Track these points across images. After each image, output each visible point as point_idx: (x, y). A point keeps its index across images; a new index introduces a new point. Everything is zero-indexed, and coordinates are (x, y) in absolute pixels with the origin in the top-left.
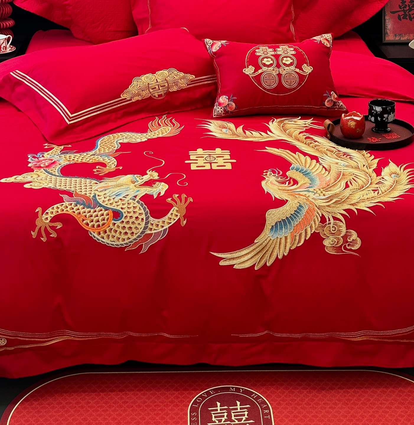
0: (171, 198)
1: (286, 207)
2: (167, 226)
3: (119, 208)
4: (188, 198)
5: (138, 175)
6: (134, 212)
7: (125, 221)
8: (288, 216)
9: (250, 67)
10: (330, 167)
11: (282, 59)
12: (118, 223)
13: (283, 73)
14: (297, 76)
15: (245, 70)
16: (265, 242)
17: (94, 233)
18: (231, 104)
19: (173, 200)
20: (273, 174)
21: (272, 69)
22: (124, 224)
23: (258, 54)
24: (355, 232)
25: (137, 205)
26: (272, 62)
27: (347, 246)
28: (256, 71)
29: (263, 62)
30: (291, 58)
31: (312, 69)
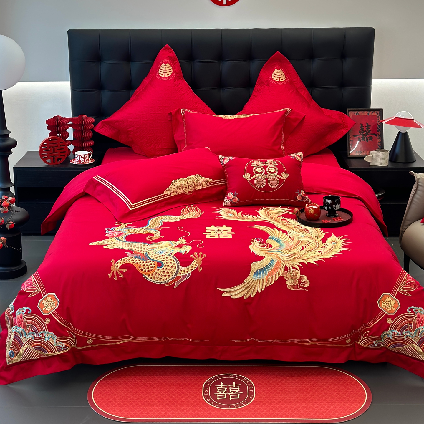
0: (193, 255)
1: (264, 260)
2: (190, 272)
3: (161, 260)
4: (203, 254)
5: (173, 241)
6: (170, 263)
7: (165, 268)
8: (265, 266)
9: (248, 174)
10: (294, 238)
11: (269, 169)
12: (160, 269)
13: (269, 178)
14: (278, 180)
15: (244, 176)
16: (250, 282)
17: (146, 275)
18: (235, 198)
19: (194, 256)
20: (257, 241)
21: (262, 175)
22: (164, 270)
23: (253, 165)
24: (306, 276)
25: (172, 258)
26: (262, 171)
27: (301, 285)
28: (251, 176)
29: (256, 170)
30: (274, 168)
31: (288, 176)
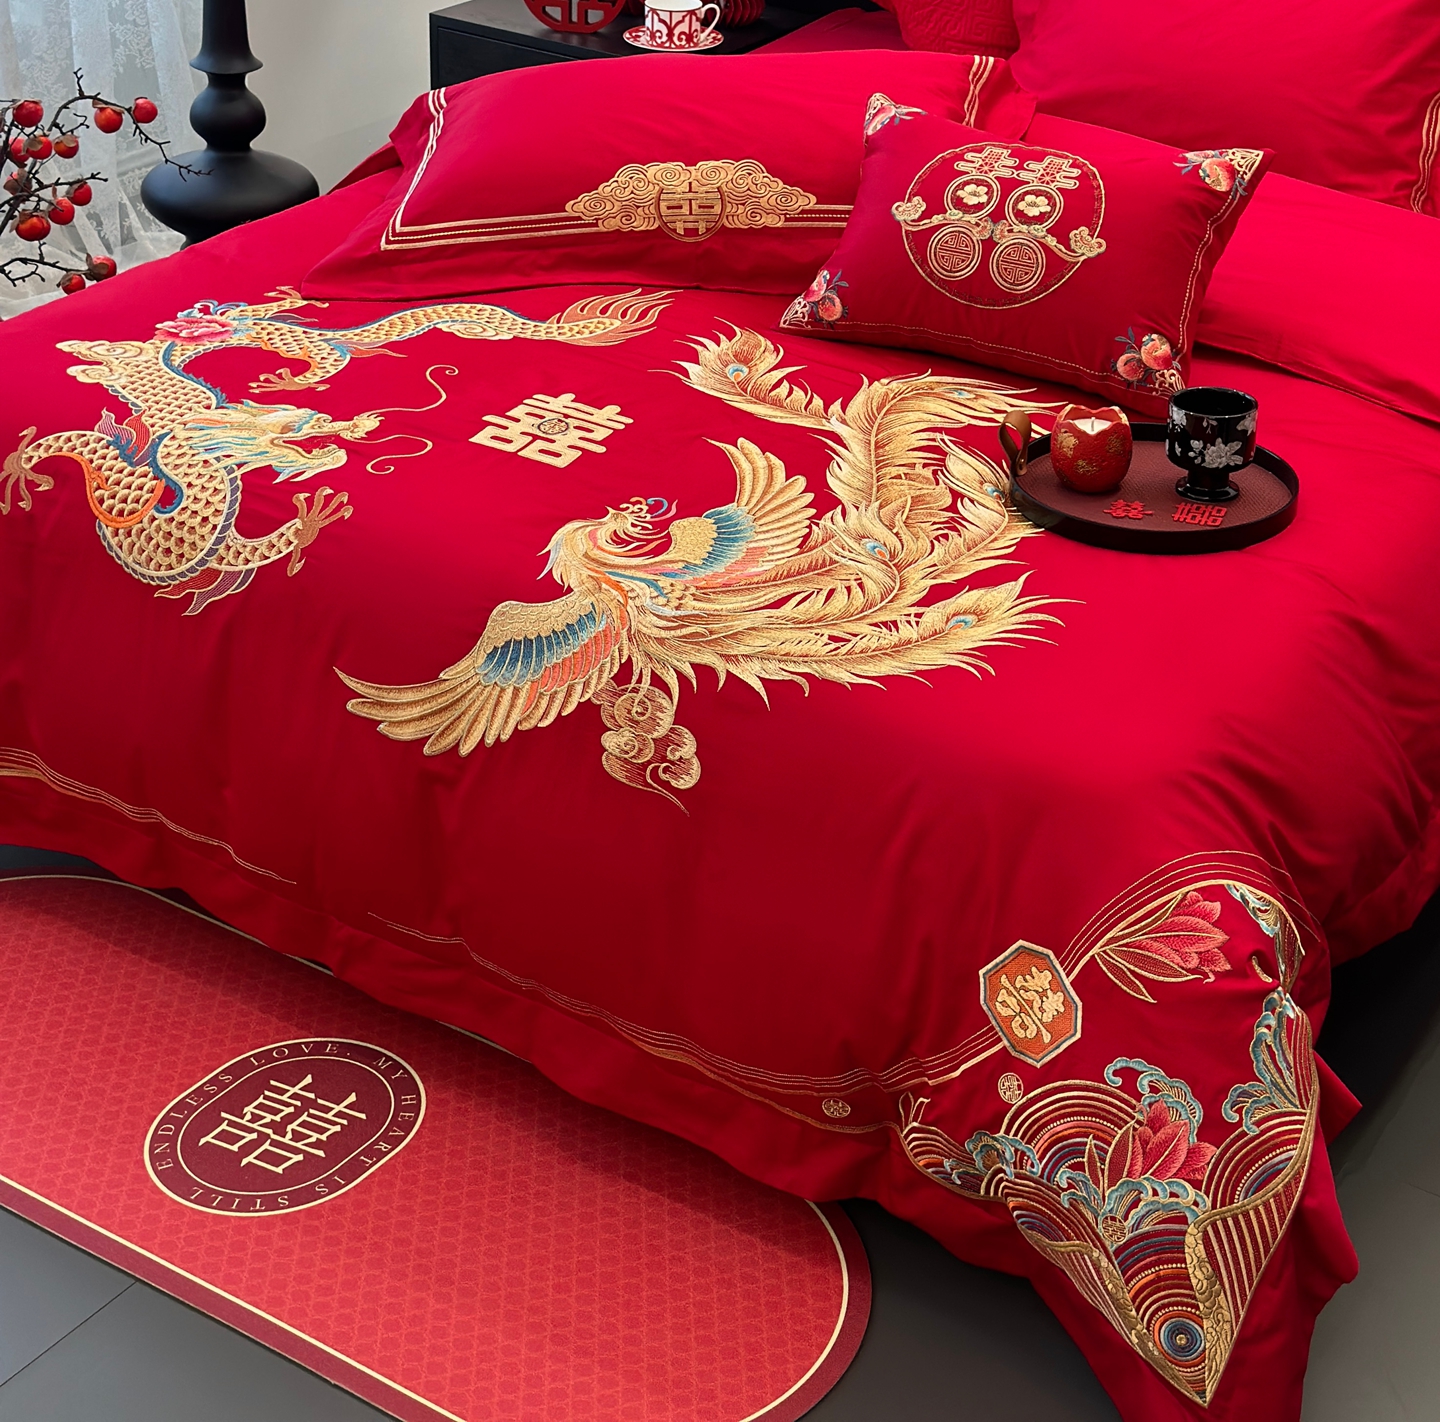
0: (307, 496)
4: (347, 504)
5: (325, 417)
6: (208, 503)
8: (543, 635)
13: (1004, 241)
15: (897, 207)
18: (832, 300)
19: (309, 500)
21: (974, 220)
24: (692, 737)
25: (226, 486)
26: (984, 199)
27: (661, 770)
29: (960, 193)
30: (1049, 198)
31: (1103, 249)
